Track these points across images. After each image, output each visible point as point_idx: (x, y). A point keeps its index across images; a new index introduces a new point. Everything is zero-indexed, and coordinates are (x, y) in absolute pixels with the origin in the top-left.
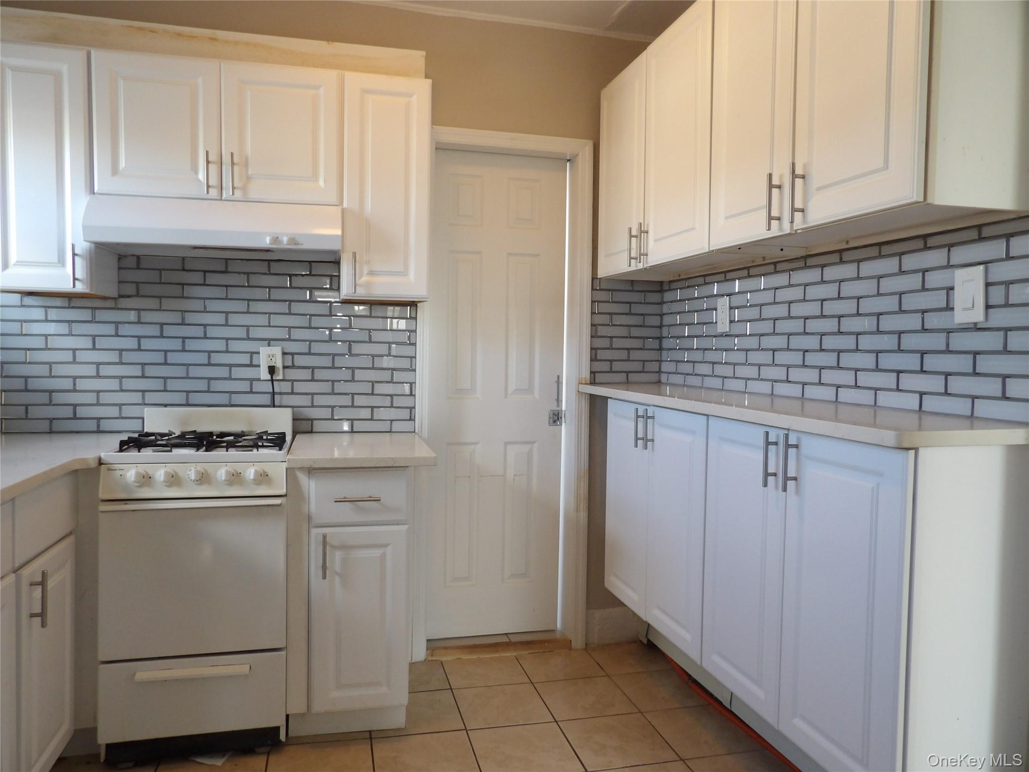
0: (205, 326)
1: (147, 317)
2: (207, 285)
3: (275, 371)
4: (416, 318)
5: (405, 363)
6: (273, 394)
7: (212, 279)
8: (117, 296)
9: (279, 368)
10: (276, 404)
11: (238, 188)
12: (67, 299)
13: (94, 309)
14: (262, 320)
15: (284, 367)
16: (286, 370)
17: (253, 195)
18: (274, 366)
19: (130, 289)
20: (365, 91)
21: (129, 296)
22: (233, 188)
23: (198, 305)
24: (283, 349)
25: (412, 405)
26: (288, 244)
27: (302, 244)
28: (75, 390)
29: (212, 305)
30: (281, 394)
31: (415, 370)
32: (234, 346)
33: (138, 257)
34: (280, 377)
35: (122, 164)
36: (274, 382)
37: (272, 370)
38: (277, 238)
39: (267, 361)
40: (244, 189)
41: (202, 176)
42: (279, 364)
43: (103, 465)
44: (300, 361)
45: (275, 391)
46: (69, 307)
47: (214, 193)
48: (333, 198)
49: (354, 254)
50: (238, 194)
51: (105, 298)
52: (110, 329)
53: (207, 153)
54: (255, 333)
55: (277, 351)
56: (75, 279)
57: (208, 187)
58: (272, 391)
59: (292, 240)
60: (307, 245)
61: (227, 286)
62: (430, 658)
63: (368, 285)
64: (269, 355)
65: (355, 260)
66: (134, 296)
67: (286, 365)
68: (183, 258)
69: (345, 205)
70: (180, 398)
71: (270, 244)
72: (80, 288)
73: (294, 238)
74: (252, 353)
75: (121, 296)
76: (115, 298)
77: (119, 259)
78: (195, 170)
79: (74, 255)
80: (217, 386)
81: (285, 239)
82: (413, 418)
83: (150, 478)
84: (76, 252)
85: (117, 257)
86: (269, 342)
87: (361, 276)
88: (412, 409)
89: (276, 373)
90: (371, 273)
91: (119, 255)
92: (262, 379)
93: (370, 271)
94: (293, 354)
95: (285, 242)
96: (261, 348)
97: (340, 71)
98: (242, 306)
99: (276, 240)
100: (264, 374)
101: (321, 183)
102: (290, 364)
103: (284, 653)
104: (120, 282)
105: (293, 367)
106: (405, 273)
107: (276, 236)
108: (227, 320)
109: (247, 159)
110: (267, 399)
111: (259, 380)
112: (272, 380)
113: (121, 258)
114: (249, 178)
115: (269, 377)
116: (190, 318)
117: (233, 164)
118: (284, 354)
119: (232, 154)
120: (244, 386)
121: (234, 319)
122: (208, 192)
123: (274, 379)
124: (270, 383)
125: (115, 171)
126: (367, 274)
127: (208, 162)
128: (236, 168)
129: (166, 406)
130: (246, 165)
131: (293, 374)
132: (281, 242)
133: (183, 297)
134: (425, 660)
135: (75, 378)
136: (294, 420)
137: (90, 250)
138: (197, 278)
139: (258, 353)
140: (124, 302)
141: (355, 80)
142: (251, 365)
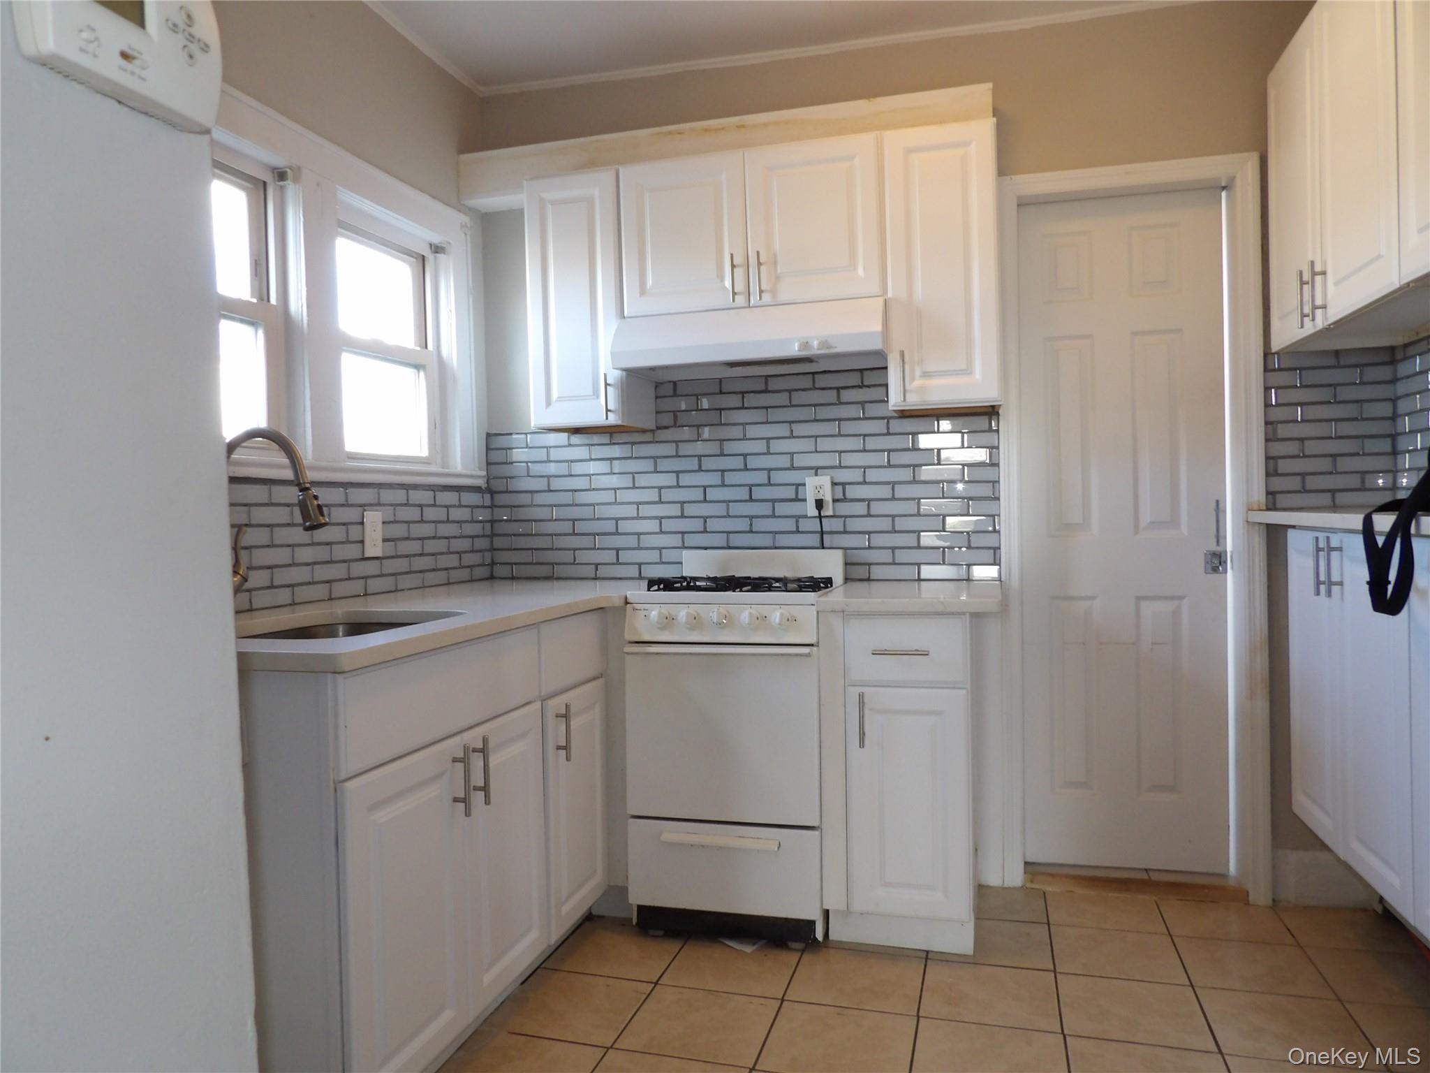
0: (745, 456)
1: (686, 449)
2: (746, 408)
3: (824, 505)
4: (997, 431)
5: (985, 490)
6: (822, 533)
7: (751, 400)
8: (655, 428)
9: (828, 502)
10: (825, 546)
11: (767, 291)
12: (608, 434)
13: (633, 444)
14: (807, 445)
15: (835, 501)
16: (837, 504)
17: (784, 296)
18: (822, 500)
19: (667, 419)
20: (909, 151)
21: (666, 428)
22: (761, 292)
23: (736, 432)
24: (832, 478)
25: (997, 545)
26: (818, 349)
27: (836, 347)
28: (617, 533)
29: (753, 431)
30: (831, 533)
31: (998, 499)
32: (777, 477)
33: (675, 383)
34: (830, 513)
35: (650, 282)
36: (823, 520)
37: (819, 504)
38: (807, 343)
39: (815, 494)
40: (773, 292)
41: (728, 284)
42: (828, 498)
43: (628, 605)
44: (852, 492)
45: (824, 530)
46: (610, 444)
47: (740, 300)
48: (875, 288)
49: (902, 354)
50: (767, 298)
51: (644, 431)
52: (648, 465)
53: (732, 255)
54: (800, 461)
55: (824, 480)
56: (607, 410)
57: (734, 294)
58: (820, 530)
59: (825, 344)
60: (841, 348)
61: (767, 408)
62: (1029, 885)
63: (922, 390)
64: (818, 486)
65: (903, 360)
66: (672, 427)
67: (836, 497)
68: (720, 380)
69: (890, 295)
70: (720, 540)
71: (799, 350)
72: (613, 419)
73: (826, 341)
74: (798, 485)
75: (658, 428)
76: (652, 431)
77: (656, 387)
78: (722, 279)
79: (606, 385)
80: (760, 525)
81: (815, 344)
82: (998, 561)
83: (673, 619)
84: (608, 382)
85: (654, 385)
86: (816, 470)
87: (913, 379)
88: (996, 549)
89: (824, 508)
90: (926, 375)
91: (656, 383)
92: (809, 515)
93: (924, 373)
94: (844, 484)
95: (816, 347)
96: (807, 479)
97: (878, 132)
98: (782, 430)
99: (806, 345)
100: (812, 510)
101: (860, 272)
102: (841, 496)
103: (817, 833)
104: (658, 412)
105: (845, 499)
106: (968, 371)
107: (805, 341)
108: (768, 447)
109: (775, 256)
110: (815, 540)
111: (806, 517)
112: (820, 517)
113: (658, 385)
114: (778, 278)
115: (816, 513)
116: (731, 447)
117: (759, 264)
118: (834, 484)
119: (758, 253)
120: (789, 525)
121: (777, 446)
122: (734, 301)
123: (822, 515)
124: (818, 520)
125: (643, 291)
126: (921, 376)
127: (733, 266)
128: (762, 268)
129: (706, 548)
130: (775, 263)
131: (844, 508)
132: (811, 347)
133: (721, 424)
134: (1022, 887)
135: (617, 520)
136: (846, 564)
137: (622, 377)
138: (735, 401)
139: (804, 485)
140: (663, 435)
141: (897, 140)
142: (797, 500)
